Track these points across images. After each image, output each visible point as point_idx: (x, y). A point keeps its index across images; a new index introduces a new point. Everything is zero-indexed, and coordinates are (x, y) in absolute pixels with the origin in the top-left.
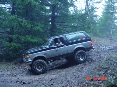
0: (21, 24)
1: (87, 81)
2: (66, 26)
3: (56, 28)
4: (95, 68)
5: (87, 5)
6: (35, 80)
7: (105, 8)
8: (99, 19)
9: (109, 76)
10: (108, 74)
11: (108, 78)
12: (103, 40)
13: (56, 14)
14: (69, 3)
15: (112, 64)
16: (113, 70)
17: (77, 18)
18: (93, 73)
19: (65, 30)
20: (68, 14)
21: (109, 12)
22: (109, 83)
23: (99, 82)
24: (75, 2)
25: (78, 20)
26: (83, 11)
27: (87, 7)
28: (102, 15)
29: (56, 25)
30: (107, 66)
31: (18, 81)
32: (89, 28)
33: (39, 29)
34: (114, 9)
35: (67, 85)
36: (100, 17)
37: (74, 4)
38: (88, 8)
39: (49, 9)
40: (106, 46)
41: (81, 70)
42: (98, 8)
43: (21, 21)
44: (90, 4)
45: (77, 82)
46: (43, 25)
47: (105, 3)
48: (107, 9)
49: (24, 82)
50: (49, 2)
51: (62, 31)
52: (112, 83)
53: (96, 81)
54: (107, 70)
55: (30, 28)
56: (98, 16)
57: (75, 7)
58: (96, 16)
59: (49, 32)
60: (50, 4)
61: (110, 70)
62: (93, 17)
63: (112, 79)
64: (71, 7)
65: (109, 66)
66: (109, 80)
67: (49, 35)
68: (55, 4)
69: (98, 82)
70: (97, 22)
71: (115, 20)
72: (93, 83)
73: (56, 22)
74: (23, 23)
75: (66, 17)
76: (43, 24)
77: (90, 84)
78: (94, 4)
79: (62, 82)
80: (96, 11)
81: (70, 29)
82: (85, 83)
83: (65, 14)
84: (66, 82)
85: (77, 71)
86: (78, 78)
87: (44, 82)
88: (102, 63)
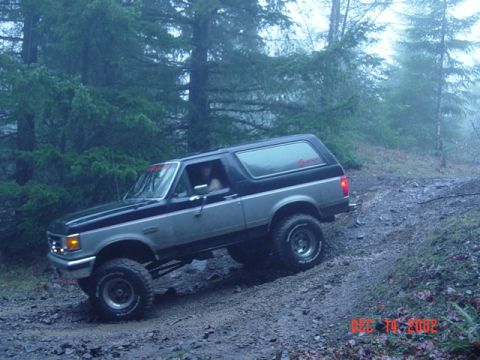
0: (68, 101)
2: (252, 107)
3: (212, 114)
4: (390, 277)
5: (335, 17)
6: (142, 336)
7: (405, 28)
8: (386, 73)
9: (454, 309)
10: (446, 299)
11: (450, 317)
12: (406, 159)
13: (210, 57)
14: (261, 7)
16: (466, 281)
17: (300, 71)
18: (382, 298)
19: (249, 124)
21: (426, 45)
22: (458, 335)
25: (306, 78)
27: (337, 26)
28: (394, 58)
29: (211, 102)
30: (439, 267)
31: (70, 347)
32: (352, 112)
33: (141, 121)
34: (447, 32)
35: (279, 355)
36: (386, 66)
37: (284, 13)
38: (340, 28)
39: (178, 35)
40: (424, 182)
41: (329, 286)
42: (380, 29)
43: (66, 88)
44: (347, 11)
45: (318, 338)
46: (159, 104)
47: (406, 7)
48: (416, 30)
49: (97, 347)
50: (179, 9)
51: (238, 125)
52: (470, 336)
53: (400, 332)
54: (441, 284)
55: (104, 117)
56: (383, 59)
57: (288, 24)
58: (375, 61)
60: (184, 14)
61: (455, 283)
62: (361, 62)
63: (470, 319)
64: (272, 25)
65: (447, 266)
66: (457, 325)
67: (184, 144)
68: (205, 14)
69: (409, 337)
71: (449, 75)
72: (388, 342)
73: (211, 91)
74: (75, 99)
75: (253, 67)
76: (158, 98)
77: (376, 344)
78: (366, 11)
79: (256, 341)
80: (373, 40)
81: (271, 116)
82: (352, 342)
83: (247, 56)
84: (272, 341)
85: (315, 292)
86: (321, 322)
87: (181, 343)
88: (419, 255)
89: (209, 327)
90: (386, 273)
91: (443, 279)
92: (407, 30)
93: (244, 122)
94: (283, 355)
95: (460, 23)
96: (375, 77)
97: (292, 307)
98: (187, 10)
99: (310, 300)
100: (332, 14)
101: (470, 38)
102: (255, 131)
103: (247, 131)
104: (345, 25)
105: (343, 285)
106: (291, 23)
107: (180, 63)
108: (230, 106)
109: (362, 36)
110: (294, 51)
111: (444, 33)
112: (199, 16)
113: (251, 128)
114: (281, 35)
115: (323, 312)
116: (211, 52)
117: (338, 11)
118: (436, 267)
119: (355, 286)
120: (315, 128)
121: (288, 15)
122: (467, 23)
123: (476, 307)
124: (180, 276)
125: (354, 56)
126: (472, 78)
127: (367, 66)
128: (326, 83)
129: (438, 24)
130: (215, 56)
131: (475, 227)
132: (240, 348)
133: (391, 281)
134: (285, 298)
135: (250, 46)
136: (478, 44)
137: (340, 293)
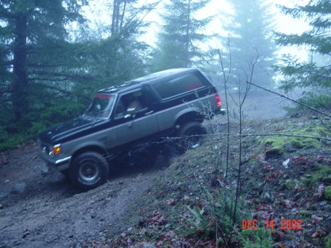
1: (130, 229)
2: (58, 77)
3: (30, 81)
4: (149, 191)
5: (116, 16)
7: (165, 24)
8: (151, 54)
9: (188, 210)
10: (184, 203)
11: (185, 215)
13: (28, 41)
14: (64, 8)
15: (193, 177)
16: (196, 192)
17: (91, 53)
18: (143, 205)
19: (56, 89)
20: (63, 41)
21: (177, 37)
22: (189, 226)
23: (163, 227)
24: (84, 8)
25: (95, 57)
26: (105, 31)
27: (117, 22)
28: (157, 44)
29: (29, 73)
30: (180, 183)
34: (191, 28)
35: (75, 246)
36: (151, 50)
37: (80, 13)
38: (119, 24)
39: (6, 25)
41: (109, 199)
42: (147, 25)
44: (124, 13)
45: (101, 233)
47: (165, 10)
48: (170, 26)
50: (6, 7)
51: (49, 90)
52: (197, 226)
53: (154, 226)
54: (180, 194)
56: (148, 46)
57: (82, 20)
58: (143, 47)
59: (9, 95)
61: (189, 193)
62: (134, 47)
63: (197, 215)
64: (71, 21)
65: (185, 182)
66: (189, 220)
67: (10, 103)
68: (23, 12)
69: (160, 229)
70: (144, 62)
71: (192, 56)
72: (146, 233)
73: (30, 66)
75: (59, 50)
77: (139, 235)
78: (137, 13)
79: (59, 238)
80: (142, 33)
81: (72, 84)
82: (123, 235)
83: (55, 42)
84: (70, 237)
85: (100, 203)
86: (104, 223)
87: (6, 242)
88: (168, 176)
89: (27, 230)
90: (146, 188)
91: (182, 190)
92: (165, 26)
93: (52, 88)
94: (77, 246)
95: (199, 23)
96: (143, 57)
97: (84, 214)
99: (97, 208)
101: (205, 34)
102: (61, 94)
103: (55, 94)
104: (122, 22)
105: (119, 197)
106: (85, 20)
107: (8, 45)
108: (44, 77)
109: (133, 31)
110: (88, 39)
111: (188, 28)
113: (58, 92)
114: (79, 28)
115: (105, 216)
116: (30, 38)
117: (118, 13)
118: (178, 183)
119: (126, 198)
121: (83, 14)
122: (203, 23)
124: (7, 196)
126: (206, 58)
127: (138, 50)
128: (110, 61)
129: (184, 23)
130: (32, 40)
131: (202, 157)
132: (48, 242)
133: (150, 193)
134: (79, 208)
135: (57, 35)
136: (210, 37)
137: (117, 203)
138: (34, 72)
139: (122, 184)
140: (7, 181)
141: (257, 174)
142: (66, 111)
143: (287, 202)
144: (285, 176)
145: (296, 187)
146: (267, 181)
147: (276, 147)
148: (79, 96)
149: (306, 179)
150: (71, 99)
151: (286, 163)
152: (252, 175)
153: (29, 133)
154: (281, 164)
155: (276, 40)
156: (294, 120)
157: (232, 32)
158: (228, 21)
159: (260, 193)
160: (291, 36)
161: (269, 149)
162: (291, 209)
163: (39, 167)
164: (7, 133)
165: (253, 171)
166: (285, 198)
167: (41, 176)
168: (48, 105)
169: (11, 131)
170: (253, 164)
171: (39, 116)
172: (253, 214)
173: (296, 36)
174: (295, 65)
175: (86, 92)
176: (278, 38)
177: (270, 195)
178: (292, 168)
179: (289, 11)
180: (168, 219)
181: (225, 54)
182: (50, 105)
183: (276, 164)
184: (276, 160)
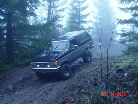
2: (25, 40)
3: (14, 42)
4: (66, 88)
5: (49, 14)
7: (69, 17)
8: (64, 30)
9: (84, 96)
10: (82, 93)
11: (83, 98)
13: (12, 25)
14: (27, 10)
15: (86, 81)
16: (87, 88)
17: (39, 29)
18: (64, 94)
19: (25, 45)
20: (27, 25)
21: (75, 22)
25: (41, 31)
26: (44, 20)
27: (50, 16)
28: (66, 25)
29: (13, 38)
30: (80, 84)
34: (81, 18)
36: (64, 28)
37: (34, 12)
39: (3, 18)
41: (49, 92)
42: (62, 17)
44: (53, 12)
47: (69, 11)
48: (72, 17)
50: (3, 11)
51: (22, 45)
52: (88, 103)
53: (69, 103)
54: (80, 89)
56: (63, 26)
57: (35, 15)
58: (61, 26)
59: (4, 48)
60: (5, 12)
61: (84, 89)
62: (57, 27)
63: (88, 98)
64: (31, 16)
65: (82, 84)
66: (85, 100)
67: (5, 51)
71: (81, 30)
73: (13, 35)
75: (26, 28)
78: (58, 12)
80: (60, 20)
81: (31, 42)
83: (24, 25)
85: (45, 93)
86: (47, 102)
88: (74, 81)
90: (64, 87)
91: (81, 87)
92: (70, 18)
93: (23, 44)
95: (84, 16)
96: (61, 31)
97: (38, 98)
98: (5, 11)
99: (44, 96)
100: (48, 13)
101: (86, 20)
102: (27, 47)
103: (24, 47)
104: (52, 16)
105: (53, 91)
106: (37, 15)
107: (4, 27)
108: (19, 40)
109: (57, 19)
110: (38, 23)
111: (79, 18)
112: (9, 13)
114: (34, 19)
115: (47, 99)
117: (50, 12)
118: (78, 84)
119: (56, 91)
120: (44, 46)
121: (36, 13)
122: (86, 16)
123: (89, 95)
124: (4, 91)
125: (55, 25)
127: (59, 28)
128: (47, 33)
129: (78, 16)
130: (14, 24)
131: (89, 73)
133: (66, 89)
134: (36, 96)
135: (25, 22)
136: (89, 22)
137: (52, 93)
138: (15, 38)
139: (54, 85)
140: (4, 84)
141: (113, 80)
142: (29, 54)
143: (128, 92)
144: (126, 80)
145: (131, 85)
146: (118, 83)
147: (121, 68)
148: (34, 48)
149: (135, 81)
150: (31, 49)
151: (126, 75)
152: (111, 80)
153: (13, 64)
154: (124, 75)
155: (118, 22)
156: (127, 56)
157: (97, 20)
158: (96, 15)
159: (115, 88)
160: (124, 20)
161: (118, 68)
162: (129, 95)
163: (18, 78)
164: (4, 64)
165: (111, 79)
166: (126, 90)
167: (19, 82)
168: (21, 52)
169: (6, 63)
170: (111, 75)
171: (18, 56)
172: (113, 98)
173: (126, 20)
174: (126, 32)
175: (37, 46)
176: (118, 21)
177: (120, 89)
178: (129, 77)
179: (123, 10)
180: (75, 100)
181: (95, 29)
182: (22, 52)
183: (122, 75)
184: (121, 73)
